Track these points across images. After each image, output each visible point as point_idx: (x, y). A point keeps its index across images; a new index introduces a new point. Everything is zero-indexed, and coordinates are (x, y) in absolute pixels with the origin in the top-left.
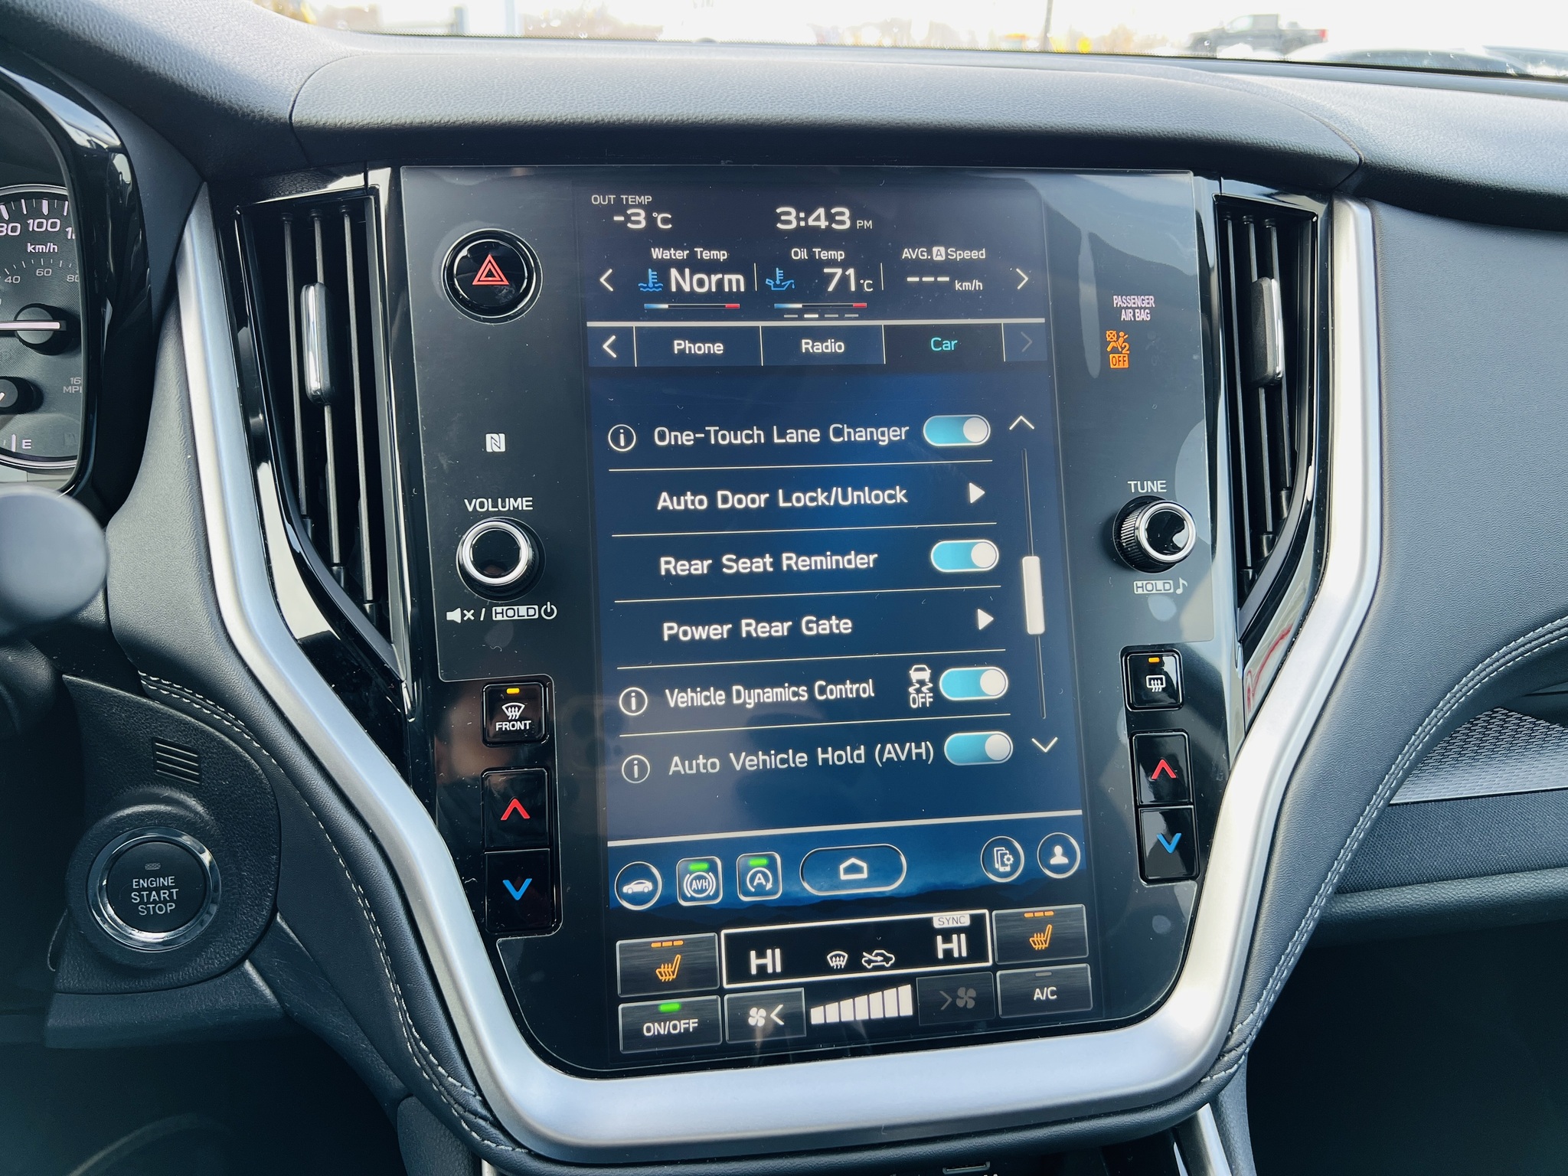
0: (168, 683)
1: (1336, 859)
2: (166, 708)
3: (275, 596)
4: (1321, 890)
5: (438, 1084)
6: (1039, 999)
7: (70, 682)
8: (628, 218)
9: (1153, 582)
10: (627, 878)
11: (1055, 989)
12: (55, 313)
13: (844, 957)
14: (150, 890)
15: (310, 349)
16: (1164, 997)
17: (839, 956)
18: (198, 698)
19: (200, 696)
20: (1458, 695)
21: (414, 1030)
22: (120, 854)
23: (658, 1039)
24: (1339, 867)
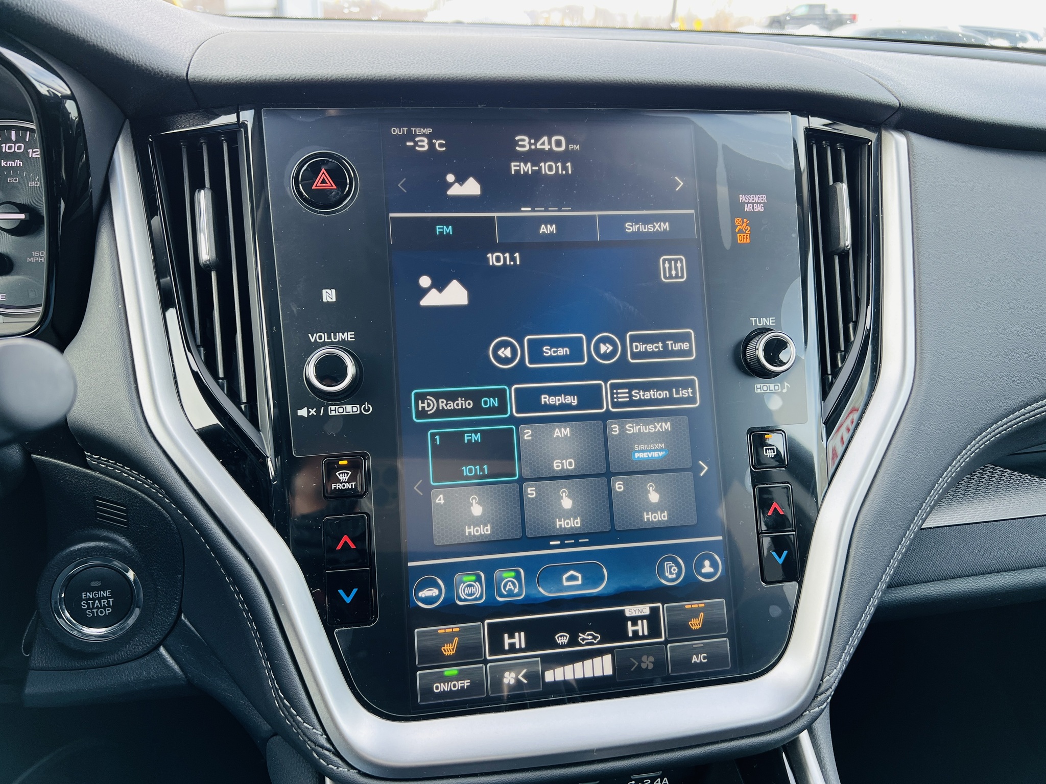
0: (105, 459)
1: (888, 566)
2: (104, 477)
3: (180, 401)
4: (879, 587)
5: (297, 727)
6: (695, 662)
7: (37, 459)
8: (416, 144)
9: (768, 385)
10: (422, 587)
11: (706, 655)
12: (21, 208)
13: (566, 637)
14: (94, 599)
15: (202, 232)
16: (777, 659)
17: (564, 636)
18: (126, 469)
19: (127, 468)
20: (965, 457)
21: (280, 692)
22: (73, 576)
23: (443, 694)
24: (890, 571)
